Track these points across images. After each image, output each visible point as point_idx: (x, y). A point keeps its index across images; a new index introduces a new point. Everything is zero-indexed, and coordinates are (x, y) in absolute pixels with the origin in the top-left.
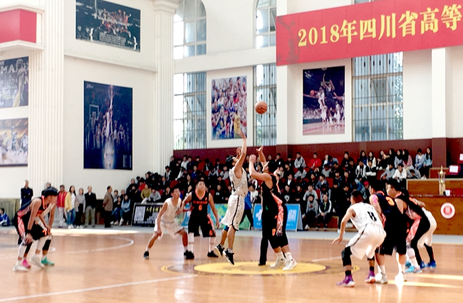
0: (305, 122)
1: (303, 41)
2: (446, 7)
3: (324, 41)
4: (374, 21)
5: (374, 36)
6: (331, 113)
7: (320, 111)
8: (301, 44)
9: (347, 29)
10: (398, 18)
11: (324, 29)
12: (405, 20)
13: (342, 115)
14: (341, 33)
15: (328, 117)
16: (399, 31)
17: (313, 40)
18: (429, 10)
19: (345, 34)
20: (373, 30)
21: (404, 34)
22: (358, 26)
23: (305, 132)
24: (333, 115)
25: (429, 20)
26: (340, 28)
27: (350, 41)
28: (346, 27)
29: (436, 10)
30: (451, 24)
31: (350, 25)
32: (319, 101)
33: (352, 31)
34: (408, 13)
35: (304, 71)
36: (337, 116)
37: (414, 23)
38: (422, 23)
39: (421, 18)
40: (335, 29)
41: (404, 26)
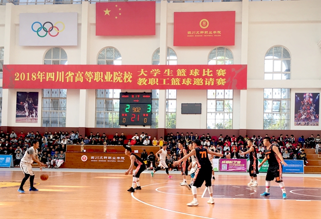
0: (17, 116)
1: (17, 78)
2: (87, 72)
3: (28, 80)
4: (54, 73)
5: (53, 80)
6: (31, 113)
7: (25, 112)
8: (16, 80)
10: (65, 74)
11: (28, 74)
12: (68, 75)
13: (36, 114)
14: (37, 77)
15: (29, 115)
16: (65, 80)
17: (23, 79)
18: (79, 72)
19: (39, 78)
20: (53, 77)
21: (68, 81)
22: (45, 75)
23: (17, 121)
24: (32, 114)
25: (79, 77)
26: (37, 75)
27: (41, 81)
29: (82, 73)
30: (89, 80)
31: (41, 74)
32: (25, 107)
33: (43, 77)
34: (70, 72)
35: (17, 92)
36: (34, 115)
37: (72, 77)
38: (76, 77)
39: (75, 75)
40: (34, 75)
41: (68, 77)
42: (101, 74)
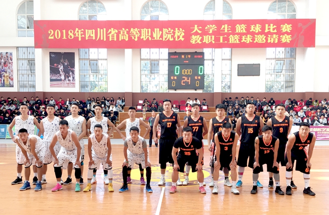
0: (51, 80)
1: (52, 36)
2: (132, 29)
3: (65, 38)
4: (94, 31)
5: (94, 38)
6: (67, 76)
7: (60, 75)
8: (50, 38)
9: (79, 33)
10: (107, 31)
11: (64, 31)
12: (111, 32)
13: (73, 78)
14: (75, 35)
16: (108, 38)
17: (58, 37)
18: (123, 29)
19: (77, 36)
20: (93, 35)
21: (110, 40)
22: (84, 32)
23: (51, 86)
24: (68, 78)
25: (123, 35)
26: (74, 32)
27: (80, 39)
28: (78, 32)
29: (127, 30)
30: (135, 38)
31: (80, 31)
32: (60, 70)
33: (81, 35)
34: (112, 29)
35: (50, 53)
36: (71, 78)
37: (115, 35)
38: (120, 35)
39: (119, 33)
40: (71, 32)
41: (110, 35)
42: (148, 31)
